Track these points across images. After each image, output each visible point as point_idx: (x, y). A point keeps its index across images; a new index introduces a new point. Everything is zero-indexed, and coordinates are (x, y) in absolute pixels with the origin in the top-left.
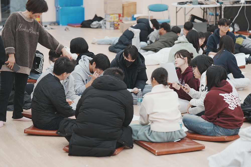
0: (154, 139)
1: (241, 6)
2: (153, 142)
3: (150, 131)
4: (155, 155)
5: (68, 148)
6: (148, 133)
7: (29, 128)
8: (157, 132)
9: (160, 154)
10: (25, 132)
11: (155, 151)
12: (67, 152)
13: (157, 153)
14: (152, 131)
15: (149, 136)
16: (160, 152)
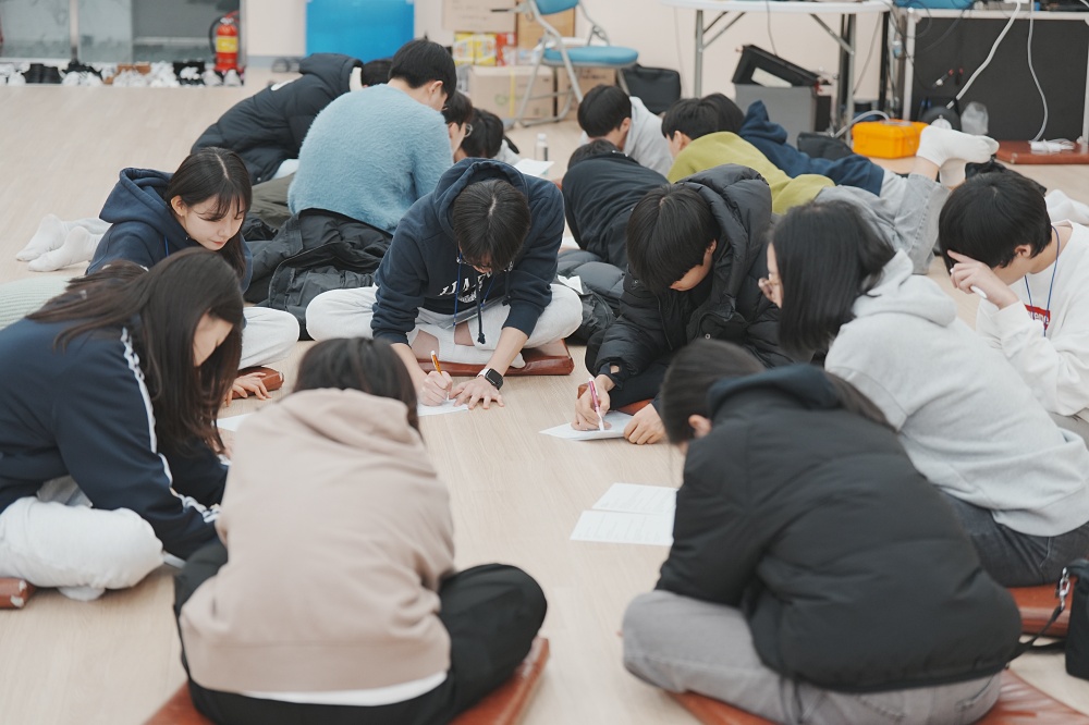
1: (1008, 20)
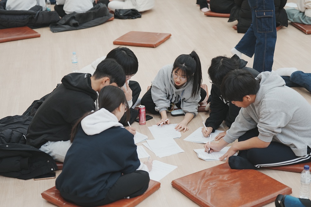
0: (307, 22)
2: (304, 24)
3: (304, 16)
4: (306, 34)
5: (236, 27)
6: (302, 17)
7: (208, 12)
8: (310, 17)
9: (310, 33)
10: (205, 15)
11: (306, 31)
12: (236, 29)
13: (307, 32)
14: (305, 16)
15: (303, 19)
16: (309, 32)
